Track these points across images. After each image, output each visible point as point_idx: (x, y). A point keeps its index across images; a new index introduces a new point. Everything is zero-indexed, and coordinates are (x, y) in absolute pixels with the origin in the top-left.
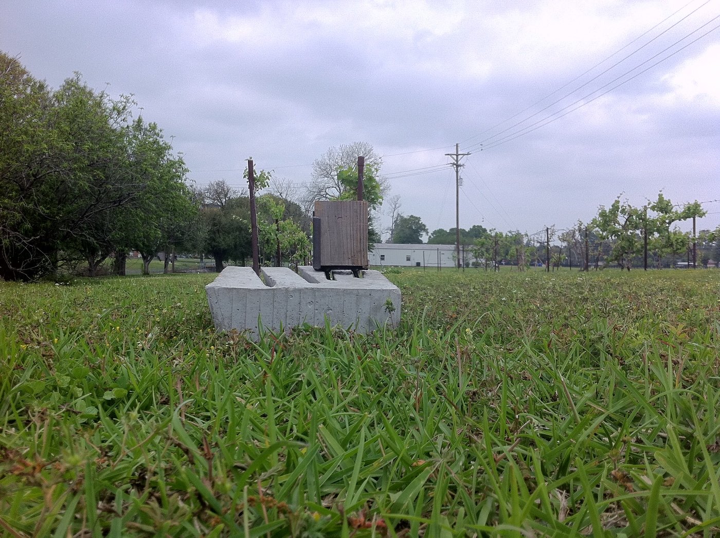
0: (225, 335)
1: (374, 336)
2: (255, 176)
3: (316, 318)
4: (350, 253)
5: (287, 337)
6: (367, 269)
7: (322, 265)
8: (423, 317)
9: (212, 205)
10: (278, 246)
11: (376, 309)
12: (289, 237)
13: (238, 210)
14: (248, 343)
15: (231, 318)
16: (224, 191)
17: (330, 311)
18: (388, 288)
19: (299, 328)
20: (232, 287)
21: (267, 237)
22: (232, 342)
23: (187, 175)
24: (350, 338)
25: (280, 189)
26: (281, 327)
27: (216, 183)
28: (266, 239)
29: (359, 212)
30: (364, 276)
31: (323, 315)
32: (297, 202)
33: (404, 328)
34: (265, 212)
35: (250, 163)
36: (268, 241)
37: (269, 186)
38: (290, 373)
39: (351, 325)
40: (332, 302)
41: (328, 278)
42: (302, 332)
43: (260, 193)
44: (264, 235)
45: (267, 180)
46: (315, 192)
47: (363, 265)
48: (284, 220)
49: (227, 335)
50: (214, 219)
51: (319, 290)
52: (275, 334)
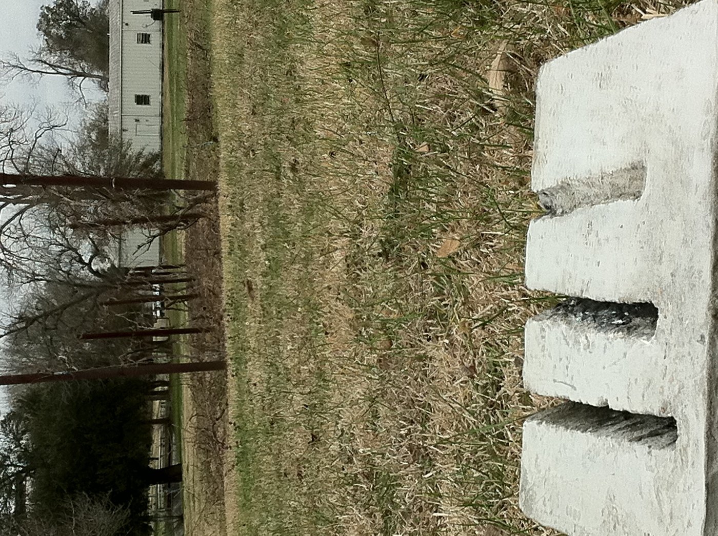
50: (56, 489)
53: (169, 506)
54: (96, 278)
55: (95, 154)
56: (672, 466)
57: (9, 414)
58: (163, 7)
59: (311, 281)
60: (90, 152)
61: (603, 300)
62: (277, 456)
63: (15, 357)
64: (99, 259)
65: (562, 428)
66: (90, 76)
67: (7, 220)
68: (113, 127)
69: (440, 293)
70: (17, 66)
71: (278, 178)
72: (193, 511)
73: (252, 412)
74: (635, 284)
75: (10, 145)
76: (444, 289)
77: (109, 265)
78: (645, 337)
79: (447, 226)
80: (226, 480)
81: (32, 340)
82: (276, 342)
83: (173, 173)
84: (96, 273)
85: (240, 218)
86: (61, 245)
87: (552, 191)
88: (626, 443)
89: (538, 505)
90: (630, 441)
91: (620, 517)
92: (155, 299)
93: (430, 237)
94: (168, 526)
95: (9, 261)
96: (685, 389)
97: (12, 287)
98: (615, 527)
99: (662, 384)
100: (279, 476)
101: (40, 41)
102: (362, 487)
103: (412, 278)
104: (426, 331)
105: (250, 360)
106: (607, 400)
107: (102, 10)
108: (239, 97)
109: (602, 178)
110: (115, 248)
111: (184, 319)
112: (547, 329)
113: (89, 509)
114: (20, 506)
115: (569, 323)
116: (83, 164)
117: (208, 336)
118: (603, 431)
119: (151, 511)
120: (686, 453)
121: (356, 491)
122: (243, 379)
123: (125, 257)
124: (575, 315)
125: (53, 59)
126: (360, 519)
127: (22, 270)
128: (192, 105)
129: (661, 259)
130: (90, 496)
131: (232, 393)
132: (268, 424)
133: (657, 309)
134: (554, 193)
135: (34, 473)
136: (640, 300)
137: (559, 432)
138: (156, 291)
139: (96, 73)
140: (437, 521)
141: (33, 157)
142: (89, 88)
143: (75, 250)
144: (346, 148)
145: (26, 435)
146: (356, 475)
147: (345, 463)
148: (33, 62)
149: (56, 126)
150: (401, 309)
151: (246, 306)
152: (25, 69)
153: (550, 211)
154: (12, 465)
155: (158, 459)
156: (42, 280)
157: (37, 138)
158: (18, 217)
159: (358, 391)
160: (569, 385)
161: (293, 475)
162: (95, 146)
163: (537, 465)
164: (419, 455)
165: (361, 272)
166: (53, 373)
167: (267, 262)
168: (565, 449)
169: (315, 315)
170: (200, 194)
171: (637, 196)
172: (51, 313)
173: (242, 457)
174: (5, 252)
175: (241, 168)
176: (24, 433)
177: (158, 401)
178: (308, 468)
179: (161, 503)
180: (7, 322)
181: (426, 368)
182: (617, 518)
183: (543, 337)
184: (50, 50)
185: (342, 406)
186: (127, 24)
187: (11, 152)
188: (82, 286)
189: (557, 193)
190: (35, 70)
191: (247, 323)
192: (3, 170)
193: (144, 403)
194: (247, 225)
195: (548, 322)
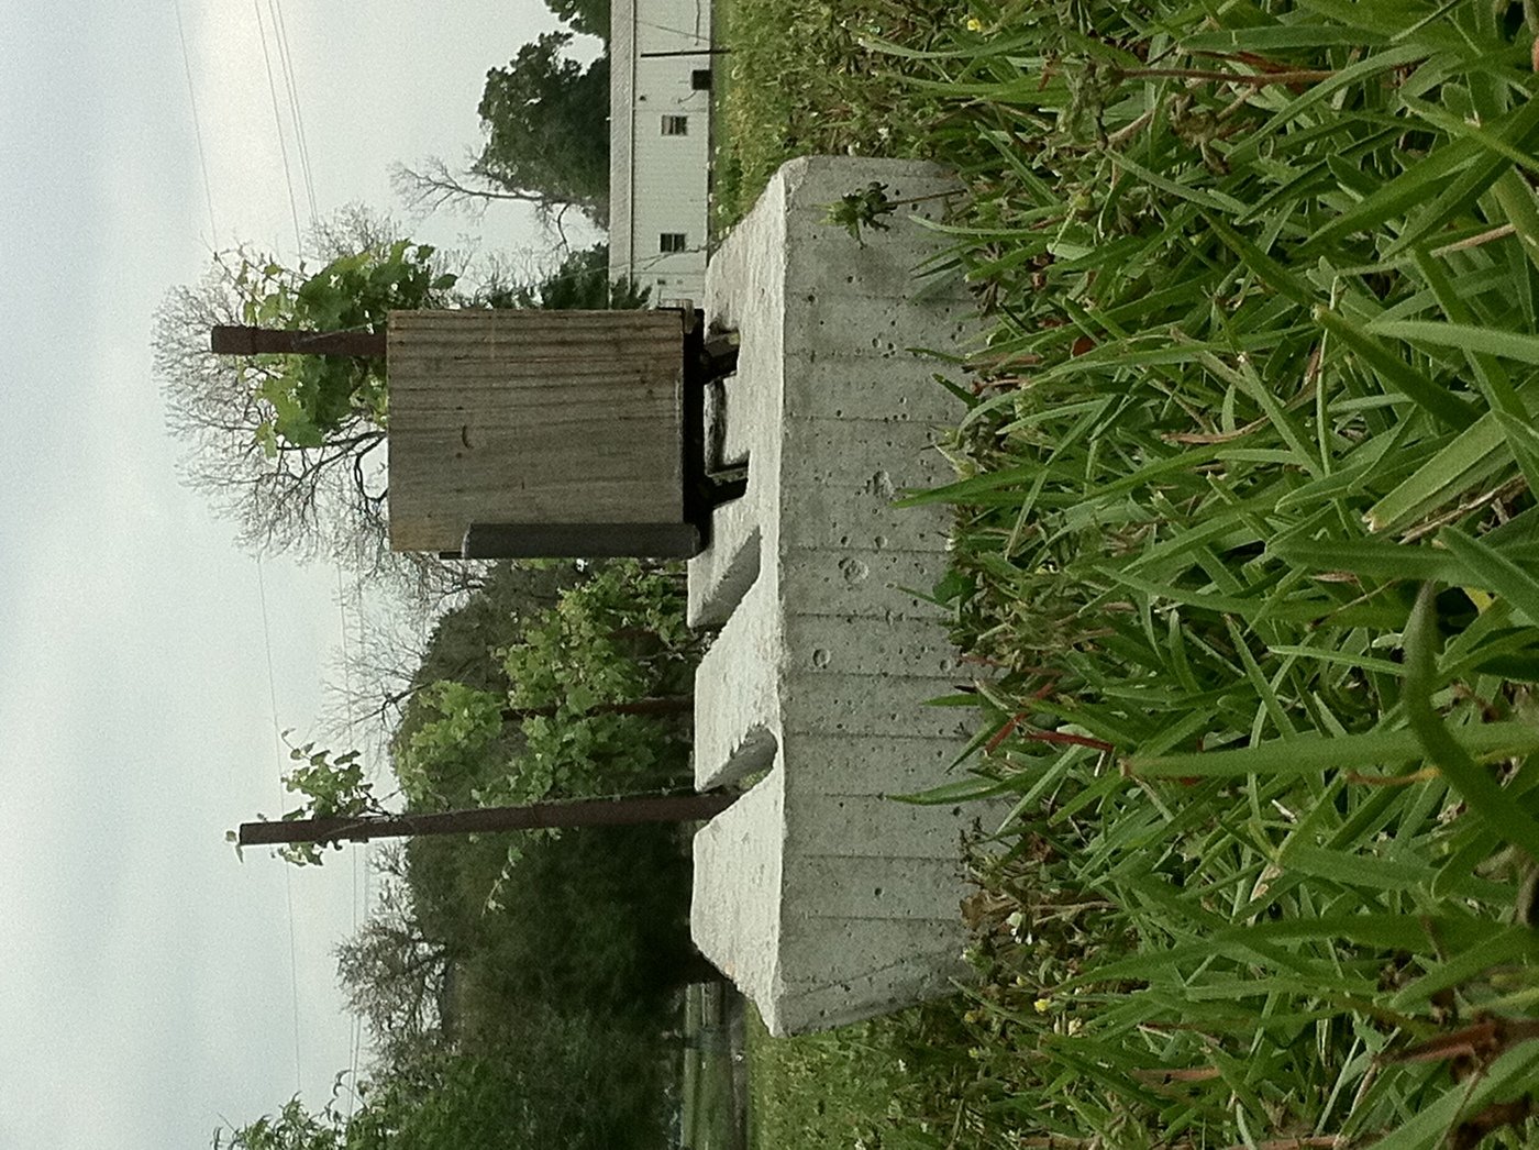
0: (988, 950)
1: (996, 278)
2: (309, 816)
3: (918, 544)
4: (625, 393)
5: (1002, 673)
6: (700, 313)
7: (678, 517)
8: (911, 54)
9: (445, 999)
10: (620, 709)
11: (875, 270)
12: (581, 661)
13: (464, 885)
14: (1024, 850)
15: (915, 924)
16: (382, 946)
17: (886, 478)
18: (782, 217)
19: (957, 620)
20: (777, 921)
21: (584, 761)
22: (1015, 919)
23: (311, 1109)
24: (1005, 388)
25: (371, 703)
26: (954, 702)
27: (348, 985)
28: (588, 765)
29: (436, 352)
30: (729, 326)
31: (901, 513)
32: (428, 628)
33: (961, 143)
34: (474, 772)
35: (253, 834)
36: (600, 755)
37: (356, 754)
38: (1150, 663)
39: (948, 384)
40: (842, 472)
41: (737, 490)
42: (977, 608)
43: (388, 792)
44: (574, 774)
45: (329, 760)
46: (381, 547)
47: (676, 329)
48: (506, 683)
49: (986, 940)
50: (508, 990)
51: (788, 531)
52: (987, 727)
58: (711, 64)
66: (577, 201)
70: (443, 184)
142: (575, 223)
148: (472, 177)
152: (459, 189)
184: (505, 154)
186: (642, 98)
190: (477, 191)
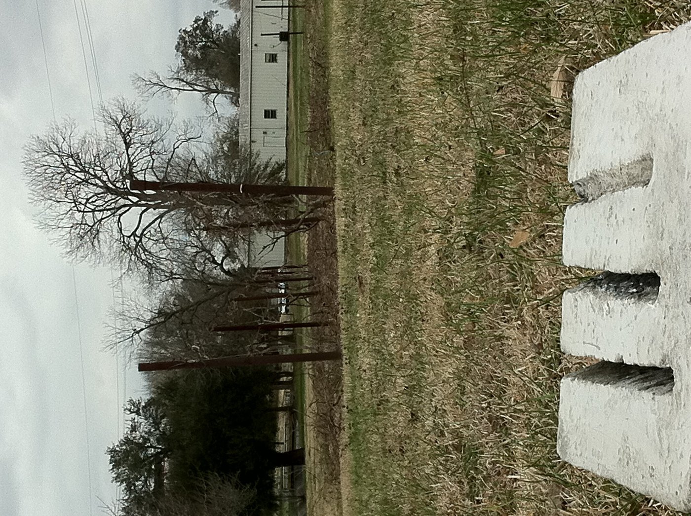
46: (131, 259)
53: (292, 487)
54: (228, 277)
55: (227, 163)
56: (670, 408)
57: (149, 400)
58: (289, 29)
59: (410, 274)
60: (221, 162)
61: (619, 272)
62: (383, 435)
63: (155, 349)
64: (230, 260)
65: (589, 383)
66: (223, 92)
67: (147, 224)
68: (242, 139)
69: (513, 279)
70: (157, 84)
71: (385, 183)
72: (313, 491)
73: (363, 395)
74: (643, 257)
75: (151, 155)
76: (516, 276)
77: (239, 266)
78: (651, 302)
79: (519, 220)
80: (342, 461)
81: (170, 333)
82: (383, 331)
83: (298, 182)
84: (227, 273)
85: (352, 220)
86: (196, 246)
87: (583, 181)
88: (636, 392)
89: (571, 450)
90: (640, 390)
91: (632, 454)
92: (281, 295)
93: (505, 230)
94: (292, 505)
95: (149, 261)
96: (679, 343)
97: (152, 285)
98: (628, 463)
99: (662, 340)
100: (384, 453)
101: (178, 61)
102: (452, 457)
103: (492, 267)
104: (503, 315)
105: (361, 348)
106: (622, 357)
107: (234, 32)
108: (351, 110)
109: (621, 169)
110: (245, 249)
111: (307, 315)
112: (579, 299)
113: (219, 488)
114: (159, 484)
115: (595, 294)
116: (216, 172)
117: (327, 330)
118: (621, 383)
119: (277, 491)
120: (680, 397)
121: (447, 461)
122: (355, 366)
123: (253, 258)
124: (601, 287)
125: (190, 78)
126: (451, 486)
127: (161, 269)
128: (314, 118)
129: (662, 235)
130: (220, 476)
131: (347, 380)
132: (376, 407)
133: (659, 278)
134: (586, 183)
135: (170, 455)
136: (646, 270)
137: (587, 386)
138: (281, 289)
139: (228, 90)
140: (513, 484)
141: (172, 166)
142: (222, 103)
143: (209, 252)
144: (438, 153)
145: (165, 420)
146: (446, 447)
147: (438, 436)
148: (172, 80)
149: (192, 138)
150: (482, 295)
151: (358, 300)
152: (165, 86)
153: (584, 199)
154: (151, 447)
155: (283, 443)
156: (178, 278)
157: (174, 149)
158: (158, 221)
159: (448, 371)
160: (594, 345)
161: (397, 451)
162: (226, 156)
163: (570, 416)
164: (497, 425)
165: (451, 264)
166: (187, 360)
167: (374, 258)
168: (592, 400)
169: (414, 304)
170: (320, 199)
171: (646, 183)
172: (187, 309)
173: (353, 438)
174: (146, 253)
175: (354, 173)
176: (162, 417)
177: (283, 390)
178: (409, 443)
179: (286, 483)
180: (148, 316)
181: (503, 348)
182: (630, 455)
183: (576, 306)
184: (188, 69)
185: (436, 385)
186: (256, 45)
187: (152, 161)
188: (215, 284)
189: (588, 184)
190: (174, 87)
191: (358, 315)
192: (145, 178)
193: (270, 393)
194: (359, 226)
195: (580, 293)
